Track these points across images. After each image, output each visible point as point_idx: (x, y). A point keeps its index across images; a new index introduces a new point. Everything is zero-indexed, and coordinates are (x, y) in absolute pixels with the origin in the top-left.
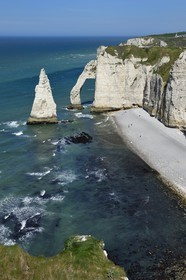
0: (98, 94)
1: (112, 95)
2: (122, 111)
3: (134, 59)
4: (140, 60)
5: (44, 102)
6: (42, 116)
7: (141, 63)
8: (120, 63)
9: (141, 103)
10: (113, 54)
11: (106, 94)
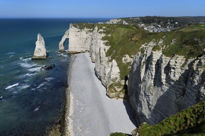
0: (70, 46)
1: (76, 46)
2: (81, 54)
3: (86, 29)
4: (89, 30)
5: (40, 49)
6: (39, 56)
7: (90, 31)
8: (79, 31)
9: (89, 50)
10: (76, 27)
11: (74, 46)
